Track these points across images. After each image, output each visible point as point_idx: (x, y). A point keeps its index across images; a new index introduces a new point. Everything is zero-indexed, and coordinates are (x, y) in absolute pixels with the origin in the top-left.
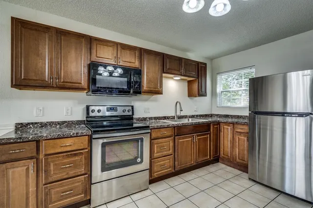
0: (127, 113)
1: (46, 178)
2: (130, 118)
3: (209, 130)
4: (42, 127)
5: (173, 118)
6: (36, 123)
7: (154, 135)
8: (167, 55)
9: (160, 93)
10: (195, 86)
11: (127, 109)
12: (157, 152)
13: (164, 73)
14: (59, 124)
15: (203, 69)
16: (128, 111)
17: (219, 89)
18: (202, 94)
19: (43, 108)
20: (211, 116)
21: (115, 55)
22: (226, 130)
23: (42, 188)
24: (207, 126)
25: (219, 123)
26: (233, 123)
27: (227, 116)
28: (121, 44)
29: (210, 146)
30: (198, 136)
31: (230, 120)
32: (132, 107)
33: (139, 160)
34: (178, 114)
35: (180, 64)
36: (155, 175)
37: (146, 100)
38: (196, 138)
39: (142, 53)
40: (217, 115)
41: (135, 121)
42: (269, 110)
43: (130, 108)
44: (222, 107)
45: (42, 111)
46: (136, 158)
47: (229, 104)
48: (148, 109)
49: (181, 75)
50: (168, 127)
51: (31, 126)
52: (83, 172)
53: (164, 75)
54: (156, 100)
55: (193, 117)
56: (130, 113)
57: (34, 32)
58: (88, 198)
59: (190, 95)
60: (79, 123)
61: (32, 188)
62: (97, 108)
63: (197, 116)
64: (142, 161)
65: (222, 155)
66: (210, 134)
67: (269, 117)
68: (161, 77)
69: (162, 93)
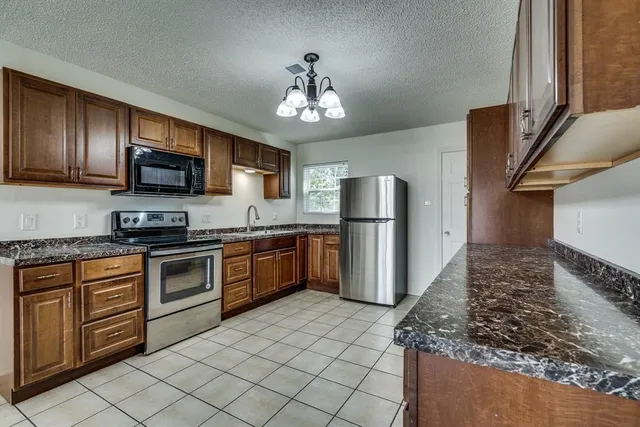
0: (178, 224)
1: (87, 314)
2: (182, 230)
3: (295, 245)
4: (36, 247)
5: (244, 230)
6: (26, 242)
7: (227, 253)
8: (238, 138)
9: (228, 192)
10: (275, 183)
11: (178, 216)
12: (231, 276)
13: (234, 163)
14: (66, 242)
15: (286, 160)
16: (180, 220)
17: (306, 188)
18: (283, 194)
19: (37, 216)
20: (296, 226)
21: (167, 136)
22: (315, 244)
23: (81, 329)
24: (292, 239)
25: (306, 235)
26: (323, 234)
27: (316, 226)
28: (174, 119)
29: (296, 266)
30: (281, 252)
31: (320, 231)
32: (186, 214)
33: (208, 286)
34: (252, 224)
35: (256, 152)
36: (229, 307)
37: (204, 203)
38: (279, 256)
39: (205, 133)
40: (303, 225)
41: (189, 235)
42: (362, 216)
43: (183, 215)
44: (309, 213)
45: (34, 223)
46: (204, 285)
47: (319, 210)
48: (208, 217)
49: (257, 168)
50: (245, 240)
51: (17, 246)
52: (136, 306)
53: (233, 166)
54: (219, 204)
55: (271, 228)
56: (183, 223)
57: (43, 95)
58: (142, 342)
59: (268, 195)
60: (100, 239)
61: (67, 330)
62: (131, 216)
63: (277, 227)
64: (212, 288)
65: (310, 277)
66: (296, 249)
67: (362, 224)
68: (231, 169)
69: (231, 194)
